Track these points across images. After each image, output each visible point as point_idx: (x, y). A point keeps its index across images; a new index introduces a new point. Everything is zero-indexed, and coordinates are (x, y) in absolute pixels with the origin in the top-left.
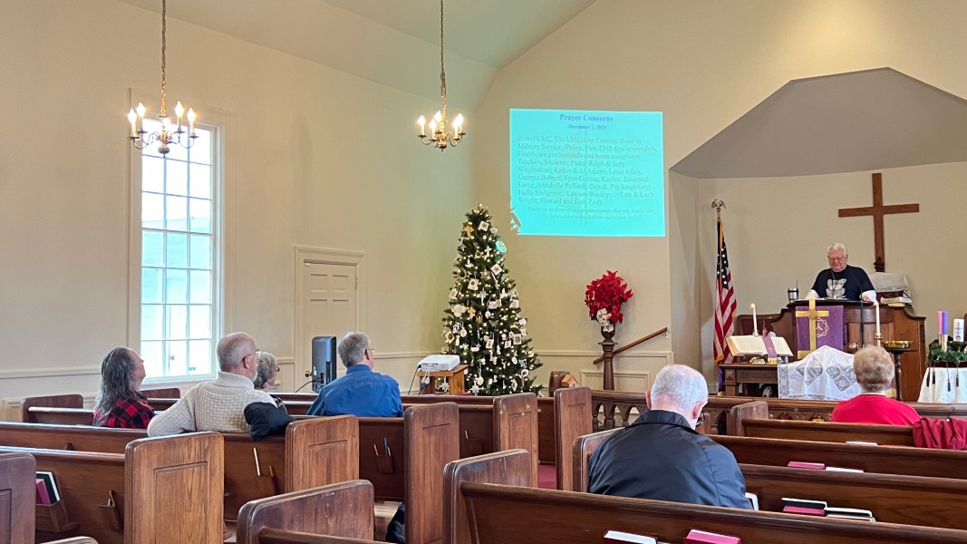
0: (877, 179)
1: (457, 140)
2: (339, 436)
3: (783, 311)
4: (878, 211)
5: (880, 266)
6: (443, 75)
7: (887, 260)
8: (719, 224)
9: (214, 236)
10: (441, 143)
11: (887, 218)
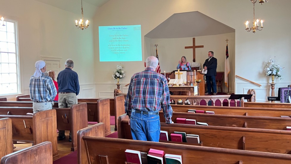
0: (194, 39)
1: (87, 27)
2: (50, 115)
3: (172, 72)
4: (194, 47)
5: (194, 61)
6: (82, 8)
7: (196, 59)
8: (156, 50)
9: (16, 53)
10: (82, 27)
11: (196, 49)
